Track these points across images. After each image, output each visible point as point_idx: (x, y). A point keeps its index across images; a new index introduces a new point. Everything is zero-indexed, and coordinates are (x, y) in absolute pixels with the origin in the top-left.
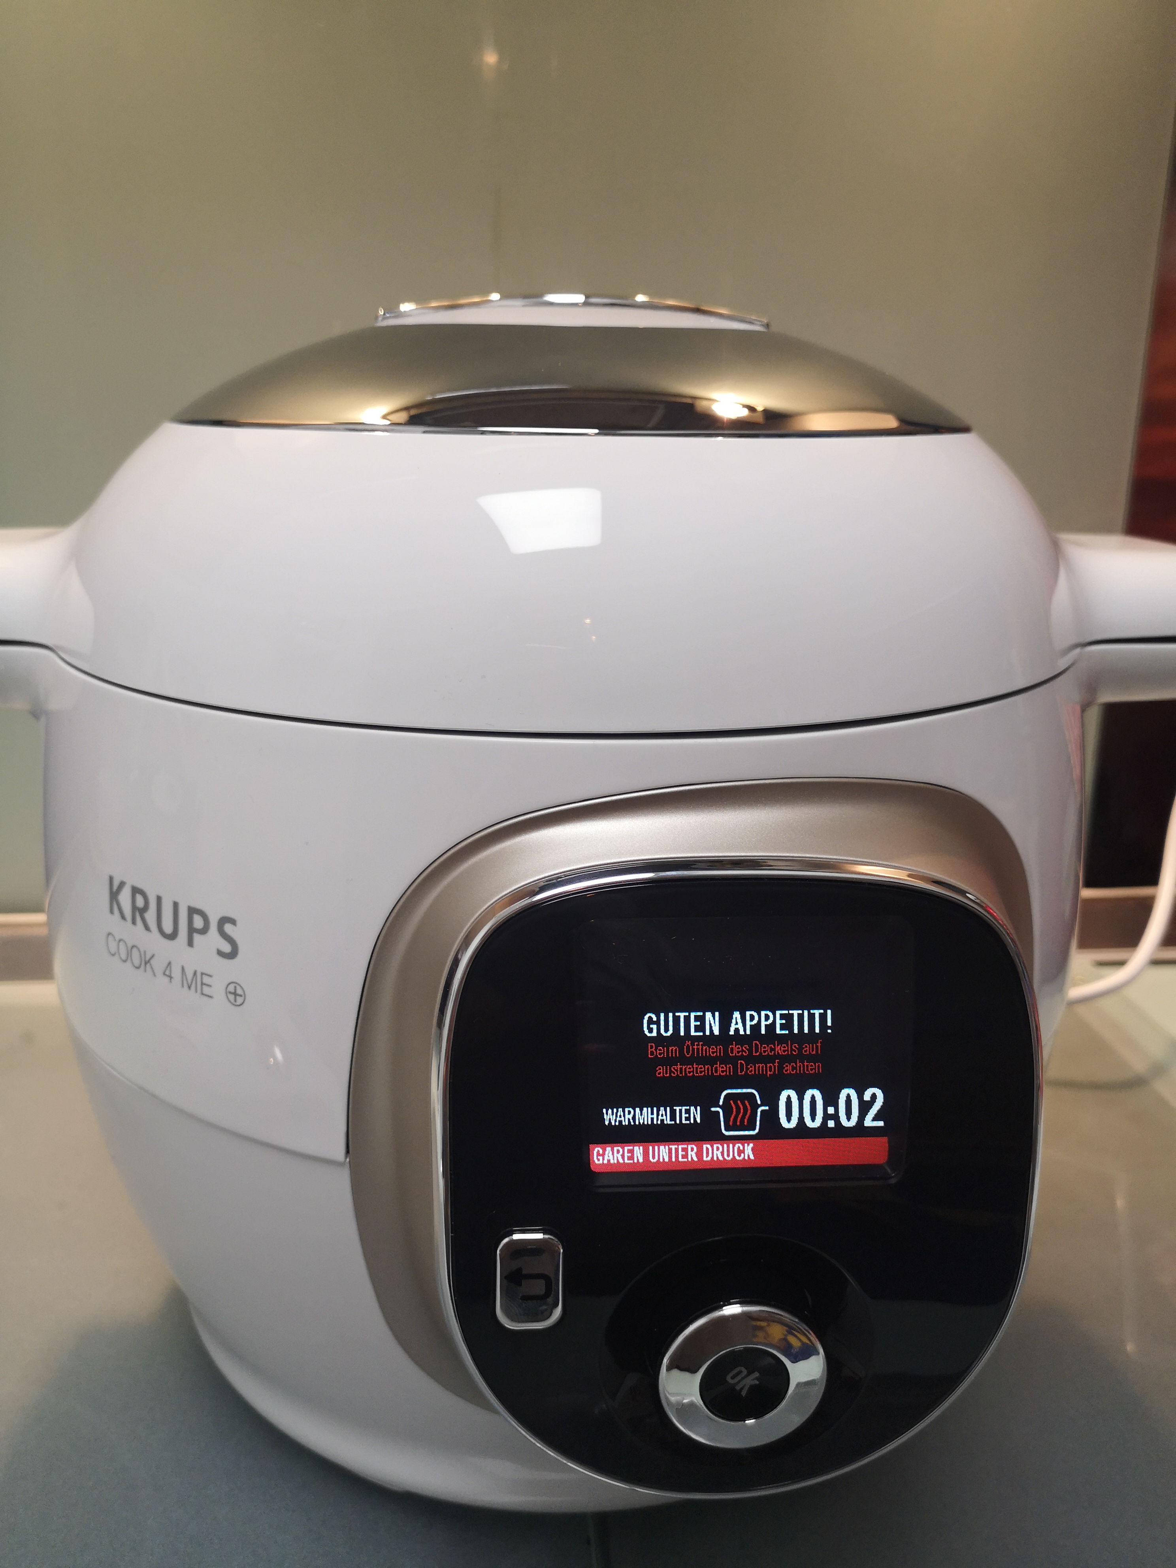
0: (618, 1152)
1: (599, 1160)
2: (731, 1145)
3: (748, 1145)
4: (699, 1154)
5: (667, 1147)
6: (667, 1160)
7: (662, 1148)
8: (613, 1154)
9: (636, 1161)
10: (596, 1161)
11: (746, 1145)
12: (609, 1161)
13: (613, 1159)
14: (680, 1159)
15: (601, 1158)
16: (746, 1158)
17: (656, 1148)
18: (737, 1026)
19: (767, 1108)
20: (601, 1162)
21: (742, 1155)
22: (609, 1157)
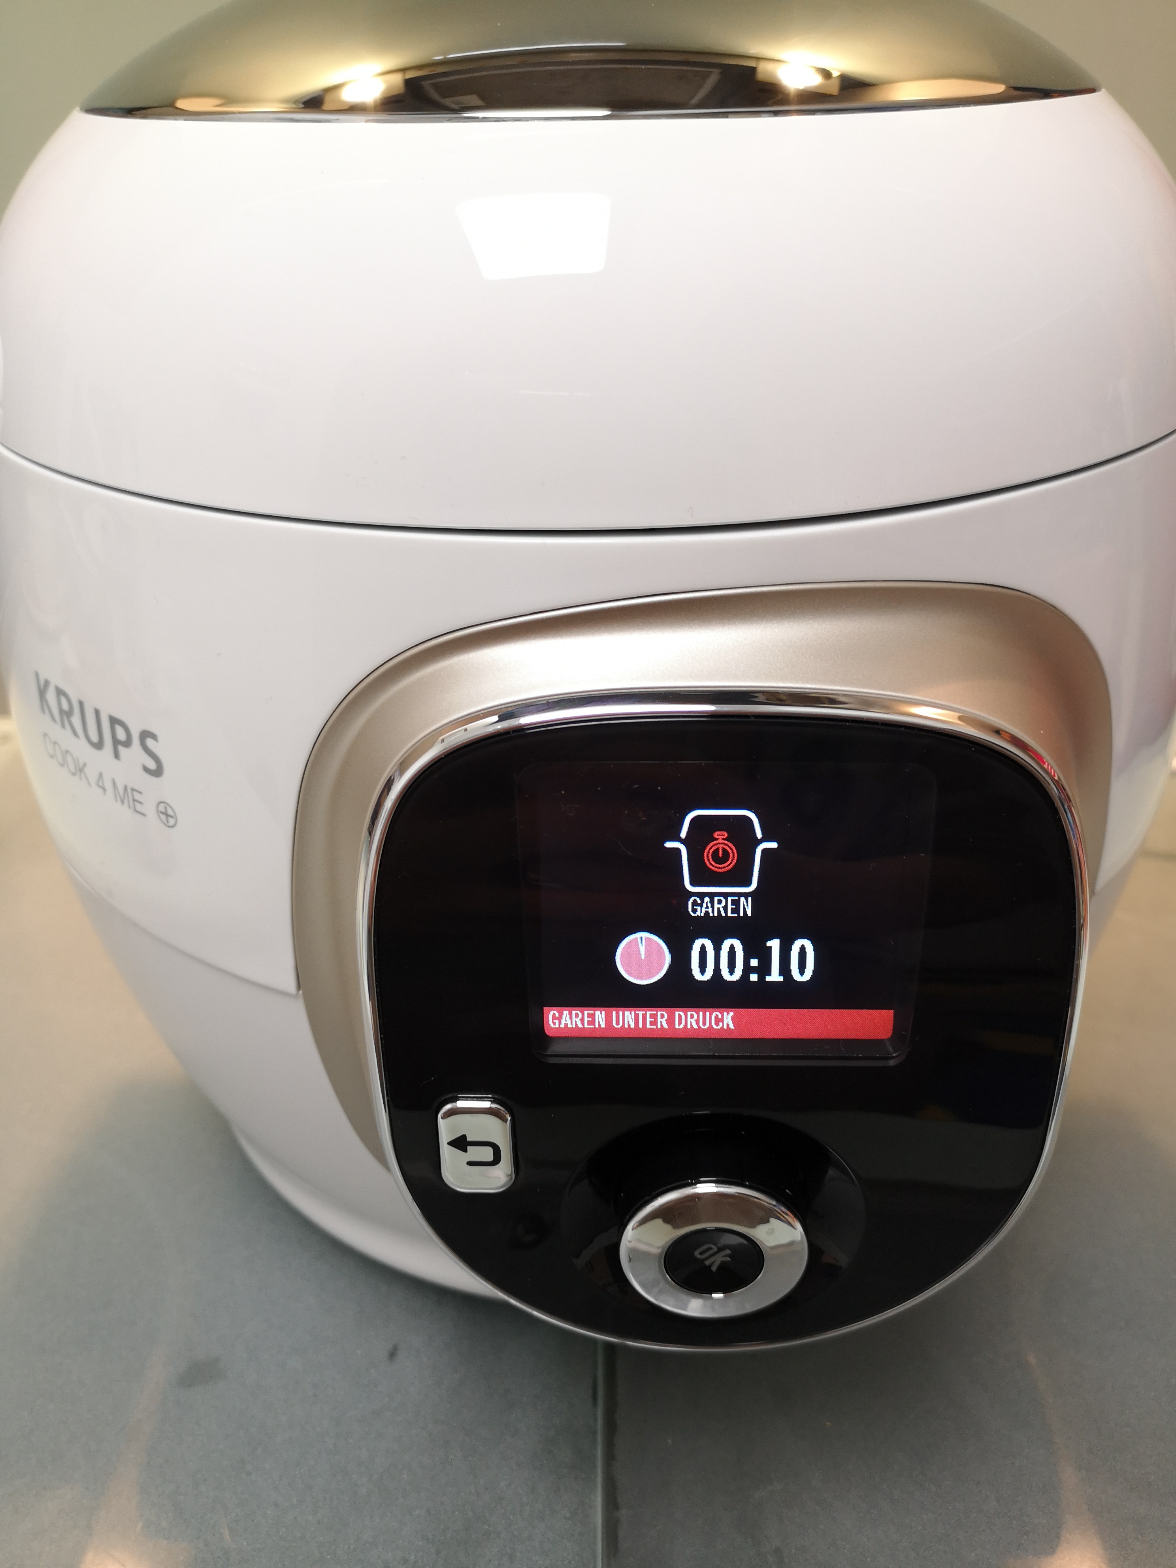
0: (577, 1016)
1: (554, 1024)
2: (708, 1014)
3: (728, 1014)
4: (670, 1021)
5: (633, 1013)
6: (632, 1026)
7: (627, 1013)
8: (571, 1018)
9: (597, 1026)
11: (725, 1014)
12: (566, 1025)
13: (572, 1024)
14: (648, 1026)
15: (557, 1022)
16: (725, 1027)
17: (621, 1013)
20: (557, 1026)
21: (721, 1024)
22: (566, 1021)
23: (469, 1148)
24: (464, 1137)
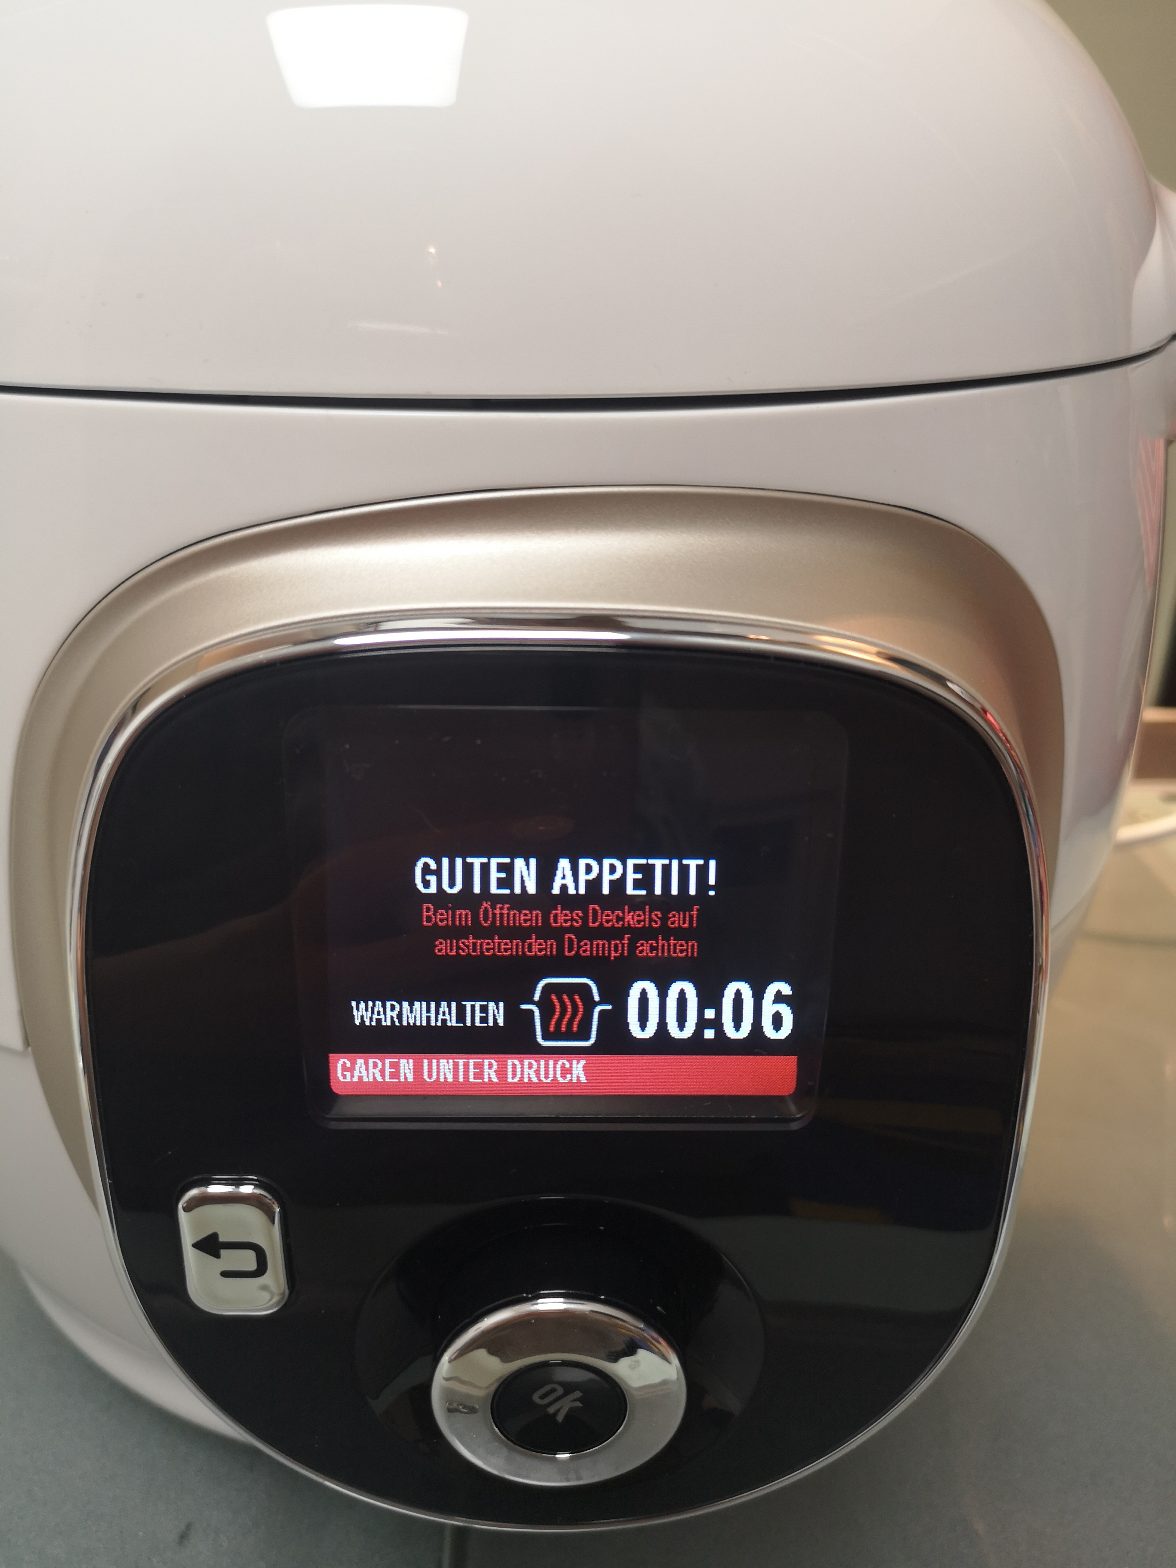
0: (375, 1065)
1: (345, 1077)
2: (551, 1062)
3: (578, 1062)
4: (501, 1072)
5: (451, 1061)
6: (450, 1079)
7: (443, 1062)
8: (367, 1069)
9: (402, 1079)
10: (341, 1079)
11: (575, 1062)
12: (360, 1078)
13: (368, 1077)
14: (471, 1079)
15: (348, 1074)
16: (575, 1080)
17: (435, 1062)
18: (564, 882)
19: (609, 1007)
20: (348, 1079)
21: (569, 1076)
22: (360, 1072)
23: (223, 1252)
24: (214, 1236)
